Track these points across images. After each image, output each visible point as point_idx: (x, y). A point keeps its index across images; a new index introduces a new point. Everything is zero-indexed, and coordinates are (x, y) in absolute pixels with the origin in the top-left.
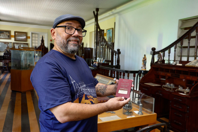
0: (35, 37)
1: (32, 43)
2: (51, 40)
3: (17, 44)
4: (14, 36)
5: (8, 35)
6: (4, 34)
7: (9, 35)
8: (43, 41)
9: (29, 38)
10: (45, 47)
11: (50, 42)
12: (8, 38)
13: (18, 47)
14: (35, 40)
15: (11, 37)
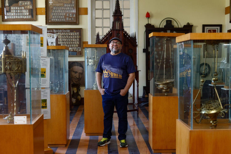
0: (103, 9)
1: (94, 27)
2: (148, 16)
3: (53, 33)
4: (44, 11)
5: (28, 7)
6: (20, 7)
7: (31, 7)
8: (118, 15)
9: (86, 11)
10: (125, 34)
11: (145, 22)
12: (30, 17)
13: (54, 40)
14: (103, 18)
15: (36, 14)
